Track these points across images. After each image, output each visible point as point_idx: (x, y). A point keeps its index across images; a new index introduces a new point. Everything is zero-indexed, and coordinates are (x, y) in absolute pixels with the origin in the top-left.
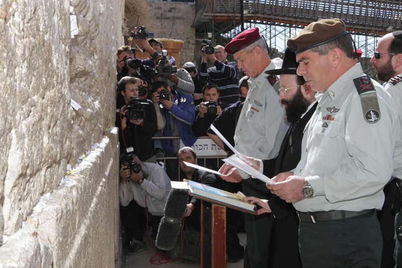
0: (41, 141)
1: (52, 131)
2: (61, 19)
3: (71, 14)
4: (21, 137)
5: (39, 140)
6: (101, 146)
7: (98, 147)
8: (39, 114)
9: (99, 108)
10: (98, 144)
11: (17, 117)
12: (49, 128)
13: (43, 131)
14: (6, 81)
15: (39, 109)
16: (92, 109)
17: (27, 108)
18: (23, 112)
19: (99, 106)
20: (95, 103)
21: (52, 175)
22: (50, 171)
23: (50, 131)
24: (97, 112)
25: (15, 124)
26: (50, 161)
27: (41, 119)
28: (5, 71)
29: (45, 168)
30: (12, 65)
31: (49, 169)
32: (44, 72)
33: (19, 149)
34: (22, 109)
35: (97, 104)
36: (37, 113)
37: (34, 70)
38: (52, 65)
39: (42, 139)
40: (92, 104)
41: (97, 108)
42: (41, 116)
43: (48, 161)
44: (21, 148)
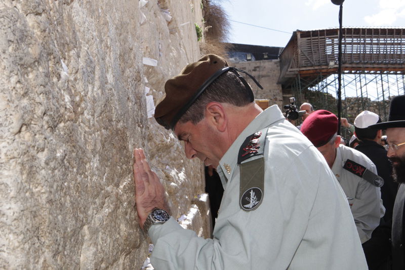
0: (118, 230)
1: (130, 217)
2: (136, 103)
3: (148, 95)
4: (94, 232)
5: (116, 230)
6: (188, 218)
7: (185, 219)
8: (114, 204)
9: (184, 179)
10: (185, 216)
11: (90, 213)
12: (126, 214)
13: (119, 219)
14: (76, 180)
15: (114, 198)
16: (177, 182)
17: (101, 201)
18: (96, 206)
19: (184, 177)
20: (179, 175)
21: (132, 261)
22: (130, 258)
23: (128, 217)
24: (182, 184)
25: (87, 220)
26: (128, 248)
27: (117, 208)
28: (75, 170)
29: (124, 256)
30: (83, 162)
31: (129, 256)
32: (118, 160)
33: (93, 245)
34: (95, 203)
35: (182, 176)
36: (112, 204)
37: (108, 160)
38: (128, 151)
39: (119, 227)
40: (177, 177)
41: (182, 179)
42: (116, 205)
43: (126, 249)
44: (95, 243)
